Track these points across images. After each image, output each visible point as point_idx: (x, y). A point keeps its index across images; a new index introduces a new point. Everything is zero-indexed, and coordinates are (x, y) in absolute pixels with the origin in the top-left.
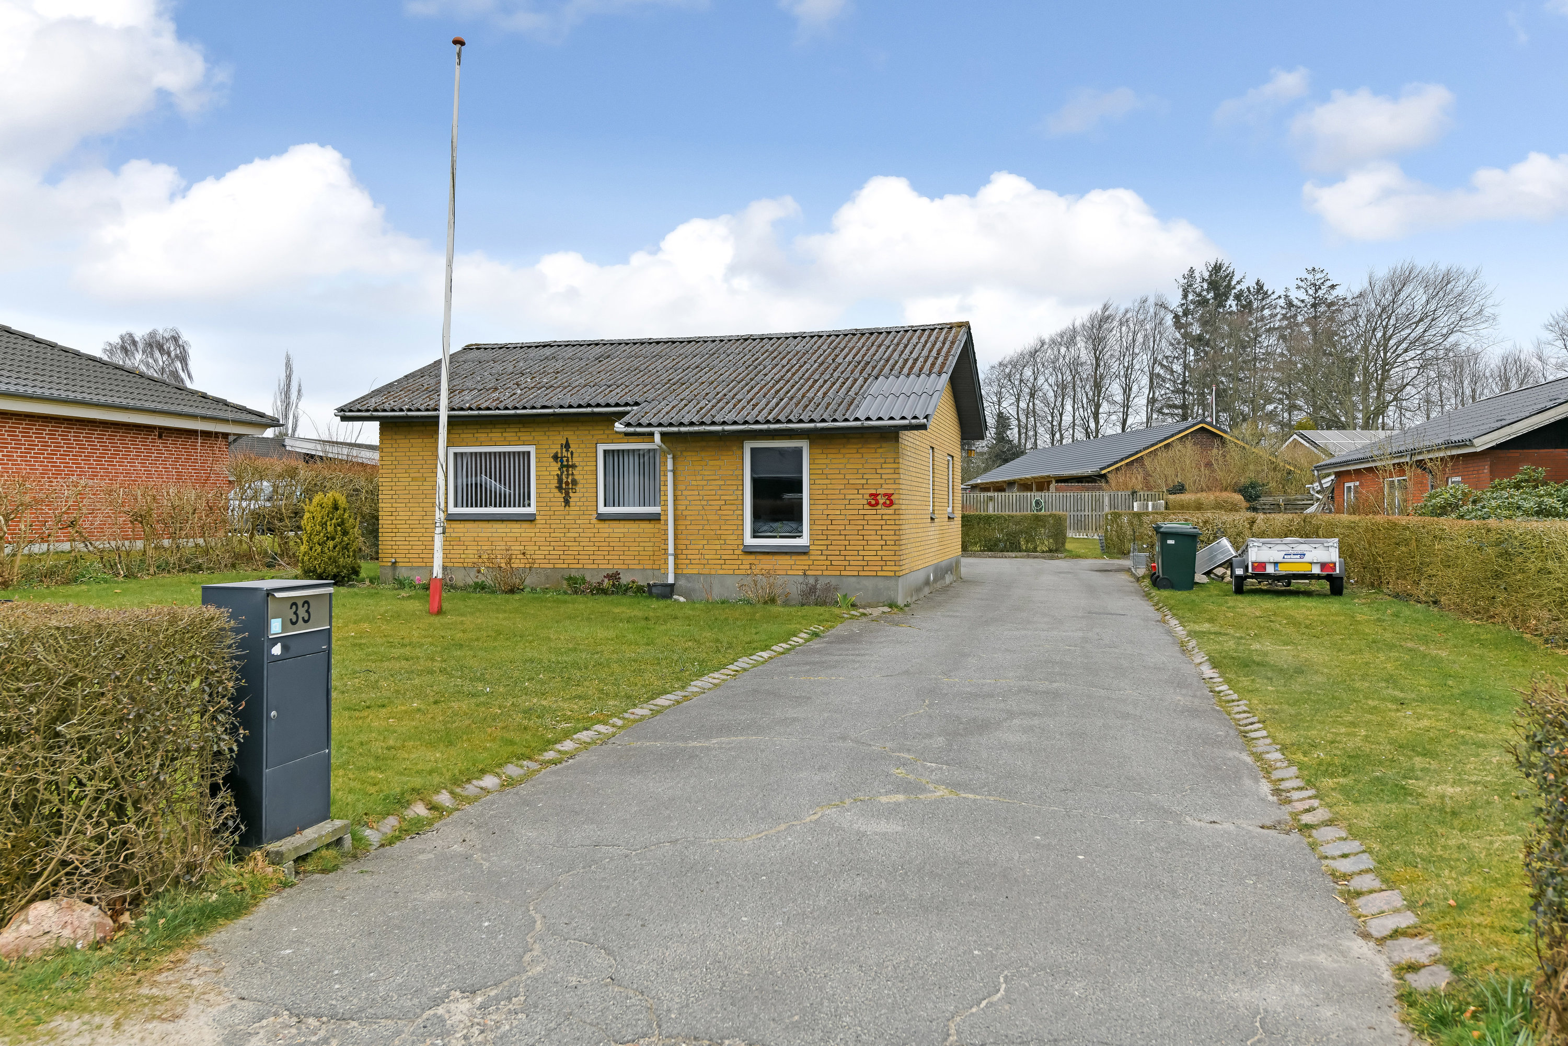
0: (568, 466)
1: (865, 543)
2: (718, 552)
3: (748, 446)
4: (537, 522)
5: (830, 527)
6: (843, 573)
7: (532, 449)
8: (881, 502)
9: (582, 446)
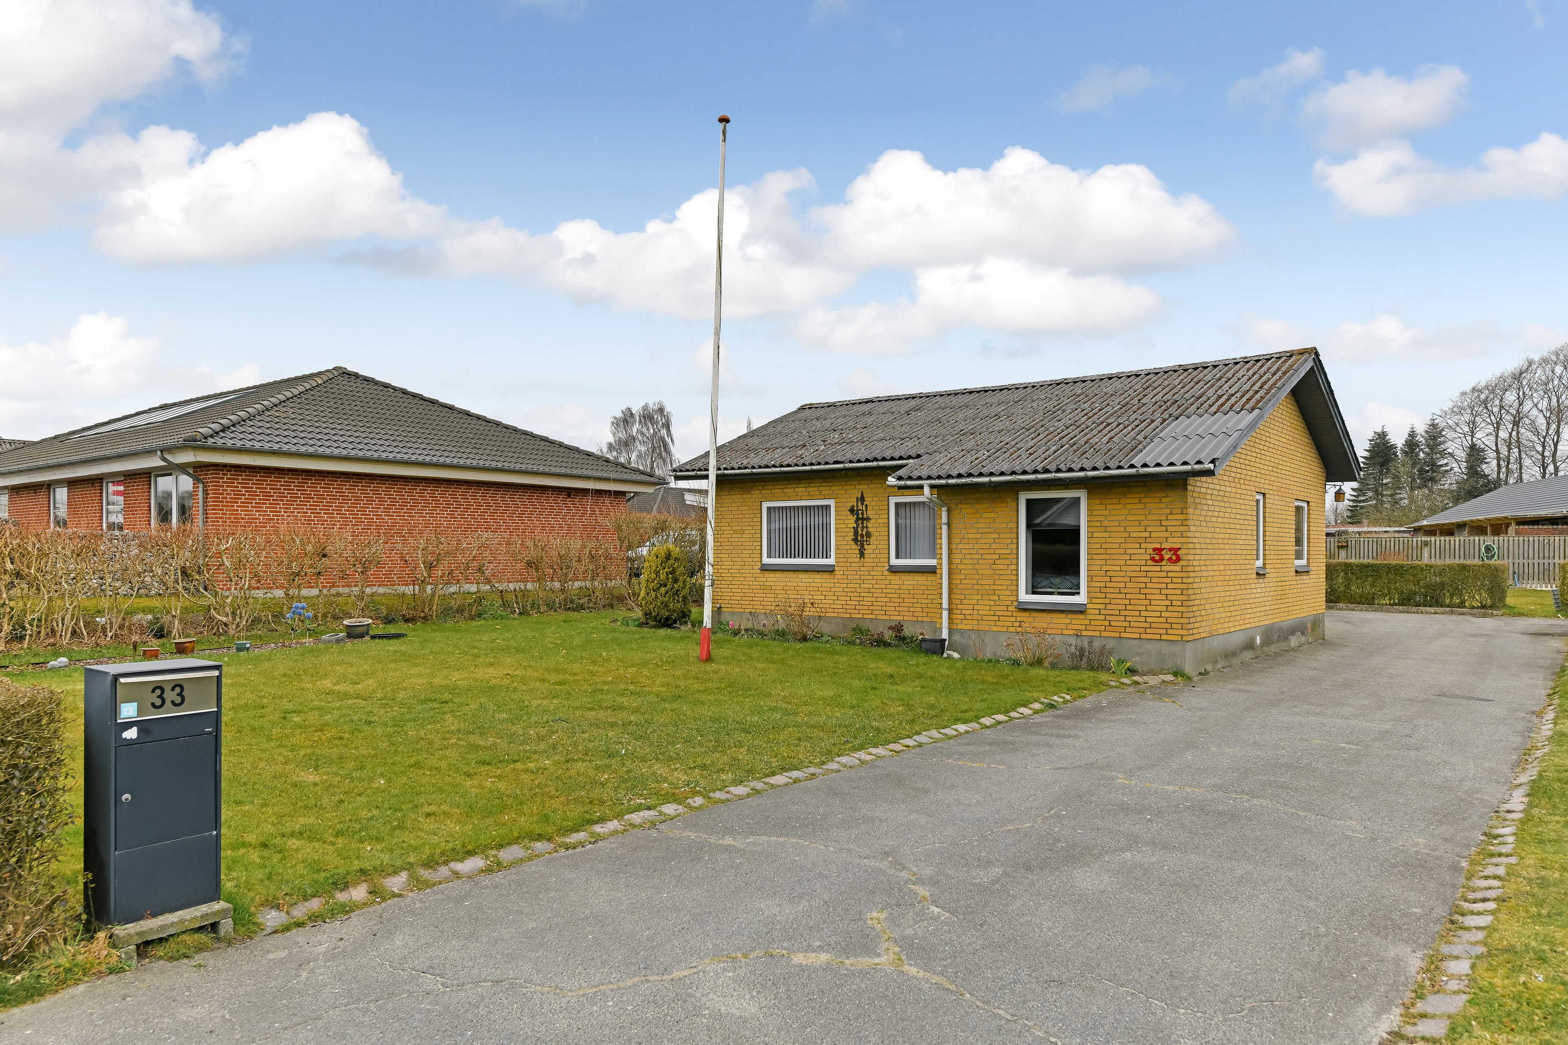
0: (863, 519)
1: (1147, 602)
2: (993, 608)
3: (1023, 497)
4: (836, 573)
5: (1109, 585)
6: (1123, 635)
7: (831, 503)
8: (1166, 557)
9: (875, 499)
